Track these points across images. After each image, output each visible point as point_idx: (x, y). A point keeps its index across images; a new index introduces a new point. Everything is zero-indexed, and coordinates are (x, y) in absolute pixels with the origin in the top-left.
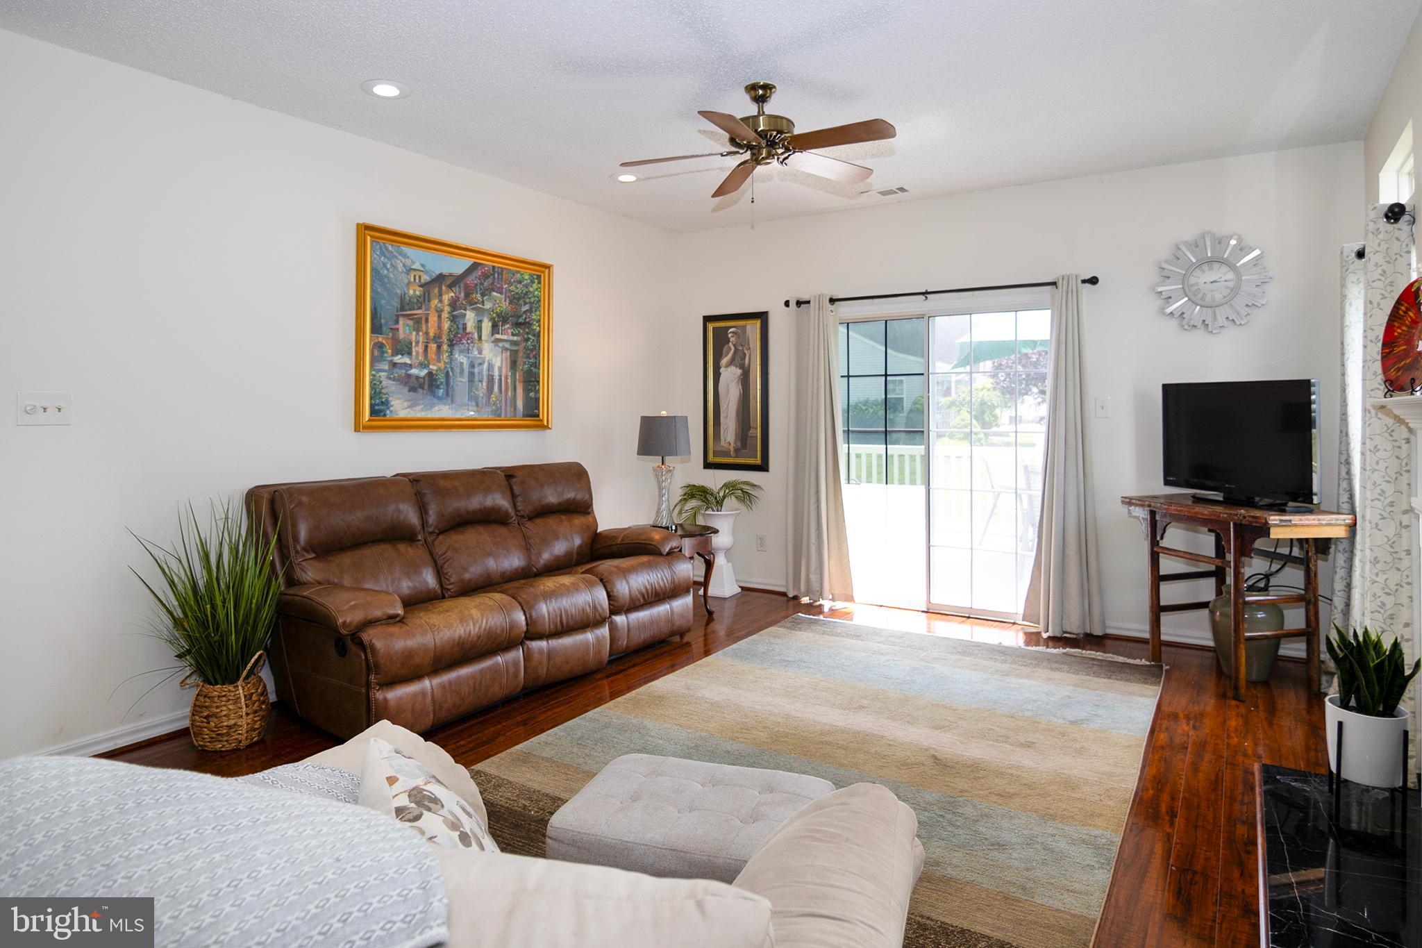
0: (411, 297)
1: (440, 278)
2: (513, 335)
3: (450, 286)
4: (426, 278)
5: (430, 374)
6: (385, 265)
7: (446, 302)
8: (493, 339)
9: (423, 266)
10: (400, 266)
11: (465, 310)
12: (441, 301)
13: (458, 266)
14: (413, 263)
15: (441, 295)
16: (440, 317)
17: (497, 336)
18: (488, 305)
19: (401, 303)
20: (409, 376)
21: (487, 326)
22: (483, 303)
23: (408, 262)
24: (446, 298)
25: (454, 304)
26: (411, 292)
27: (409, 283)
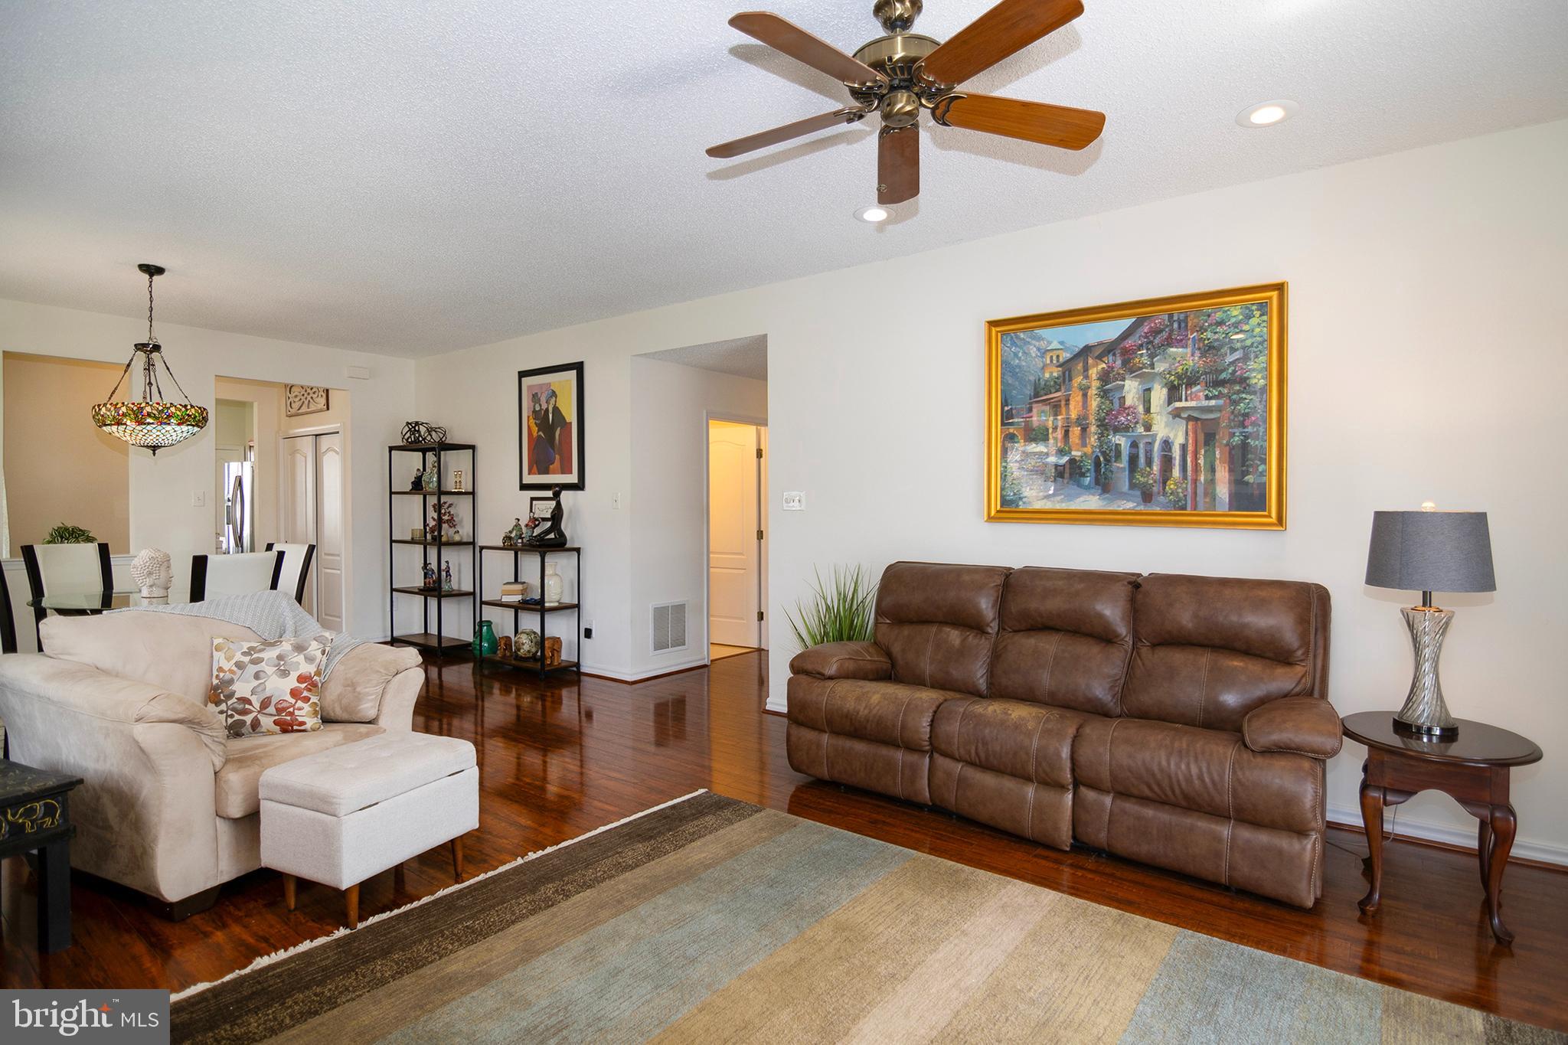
0: (1047, 381)
1: (1087, 350)
2: (1207, 398)
3: (1100, 358)
4: (1065, 356)
5: (1072, 461)
6: (1016, 355)
7: (1094, 377)
8: (1170, 409)
9: (1061, 343)
10: (1033, 351)
11: (1123, 379)
12: (1086, 377)
13: (1110, 330)
14: (1050, 343)
15: (1086, 369)
16: (1085, 395)
17: (1178, 404)
18: (1160, 367)
19: (1035, 389)
20: (1046, 465)
21: (1159, 395)
22: (1152, 366)
23: (1043, 345)
24: (1094, 373)
25: (1105, 377)
26: (1047, 375)
27: (1043, 368)
